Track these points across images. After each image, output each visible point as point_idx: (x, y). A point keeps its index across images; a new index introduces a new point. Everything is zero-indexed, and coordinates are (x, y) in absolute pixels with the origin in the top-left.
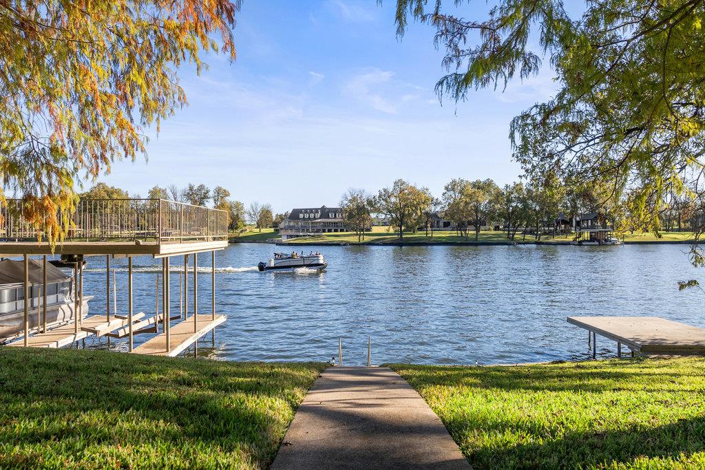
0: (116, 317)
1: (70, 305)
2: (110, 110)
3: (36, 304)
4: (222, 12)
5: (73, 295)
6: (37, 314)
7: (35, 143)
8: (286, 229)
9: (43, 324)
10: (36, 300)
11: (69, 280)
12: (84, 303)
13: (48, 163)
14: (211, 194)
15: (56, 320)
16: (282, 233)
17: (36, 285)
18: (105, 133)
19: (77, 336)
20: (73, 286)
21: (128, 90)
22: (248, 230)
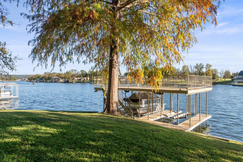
0: (173, 111)
1: (159, 106)
2: (172, 49)
3: (150, 105)
4: (212, 11)
5: (160, 103)
6: (151, 108)
7: (151, 61)
8: (237, 79)
9: (152, 111)
10: (150, 104)
11: (159, 99)
12: (163, 106)
13: (154, 67)
14: (205, 66)
15: (155, 111)
16: (235, 81)
17: (150, 100)
18: (170, 56)
19: (162, 116)
20: (160, 100)
21: (178, 41)
22: (219, 80)
